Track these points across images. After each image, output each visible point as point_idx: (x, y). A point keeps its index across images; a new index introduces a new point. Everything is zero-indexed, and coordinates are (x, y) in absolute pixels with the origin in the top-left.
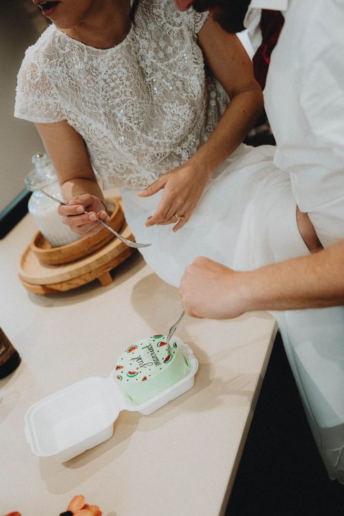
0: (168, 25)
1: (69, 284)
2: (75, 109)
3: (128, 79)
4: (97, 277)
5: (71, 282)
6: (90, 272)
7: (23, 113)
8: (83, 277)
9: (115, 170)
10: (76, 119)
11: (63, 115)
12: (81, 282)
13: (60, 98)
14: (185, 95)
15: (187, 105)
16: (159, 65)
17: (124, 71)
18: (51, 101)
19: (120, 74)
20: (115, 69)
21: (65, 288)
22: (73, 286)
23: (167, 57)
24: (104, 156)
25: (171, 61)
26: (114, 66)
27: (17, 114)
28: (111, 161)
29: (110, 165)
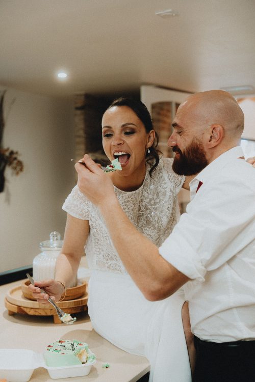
0: (160, 188)
1: (35, 311)
2: (97, 216)
3: (132, 210)
4: (54, 315)
5: (37, 310)
6: (51, 309)
7: (68, 209)
8: (46, 311)
9: (103, 256)
10: (95, 222)
11: (88, 217)
12: (43, 313)
13: (91, 208)
14: (157, 225)
15: (156, 231)
16: (149, 207)
17: (133, 205)
18: (86, 208)
19: (129, 207)
20: (127, 203)
21: (31, 313)
22: (37, 314)
23: (155, 204)
24: (100, 247)
25: (156, 207)
26: (128, 201)
27: (64, 208)
28: (102, 251)
29: (102, 253)
